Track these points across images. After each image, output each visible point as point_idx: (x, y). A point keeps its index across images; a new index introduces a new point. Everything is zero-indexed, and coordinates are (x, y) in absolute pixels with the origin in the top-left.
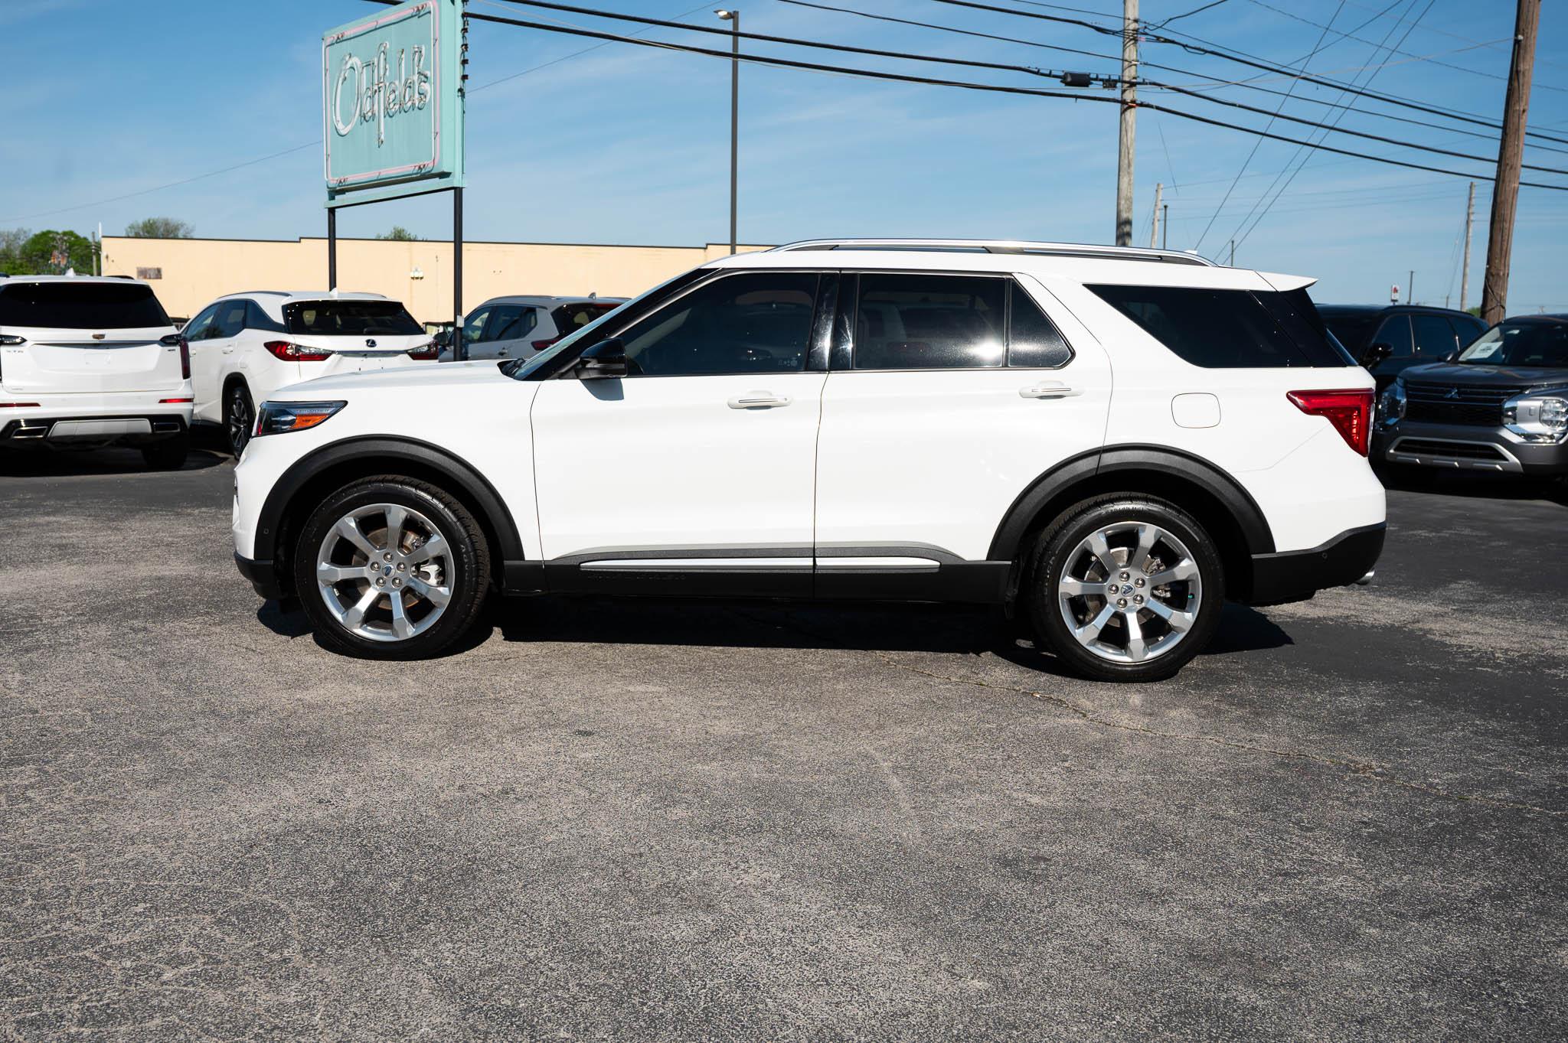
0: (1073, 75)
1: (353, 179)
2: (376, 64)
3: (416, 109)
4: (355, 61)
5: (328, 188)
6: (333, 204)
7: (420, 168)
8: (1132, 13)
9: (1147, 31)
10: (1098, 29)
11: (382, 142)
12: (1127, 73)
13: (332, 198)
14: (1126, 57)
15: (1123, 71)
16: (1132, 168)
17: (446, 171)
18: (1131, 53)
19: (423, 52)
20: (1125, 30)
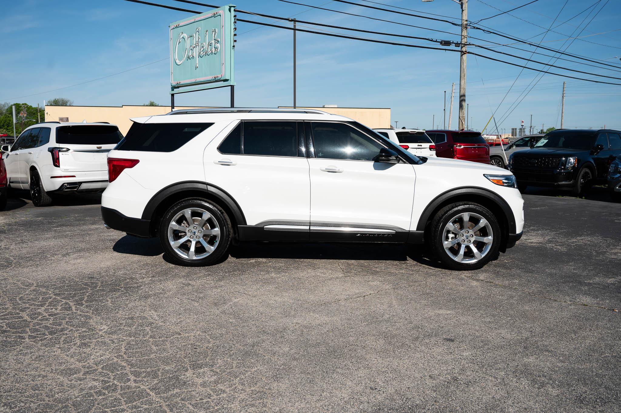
0: (444, 41)
1: (183, 82)
2: (194, 36)
3: (213, 54)
4: (185, 35)
5: (171, 85)
6: (173, 92)
7: (215, 77)
8: (465, 18)
9: (471, 25)
10: (453, 24)
11: (197, 67)
12: (463, 40)
13: (173, 90)
14: (463, 34)
15: (461, 40)
16: (465, 77)
17: (227, 79)
18: (465, 33)
19: (217, 31)
20: (462, 24)
